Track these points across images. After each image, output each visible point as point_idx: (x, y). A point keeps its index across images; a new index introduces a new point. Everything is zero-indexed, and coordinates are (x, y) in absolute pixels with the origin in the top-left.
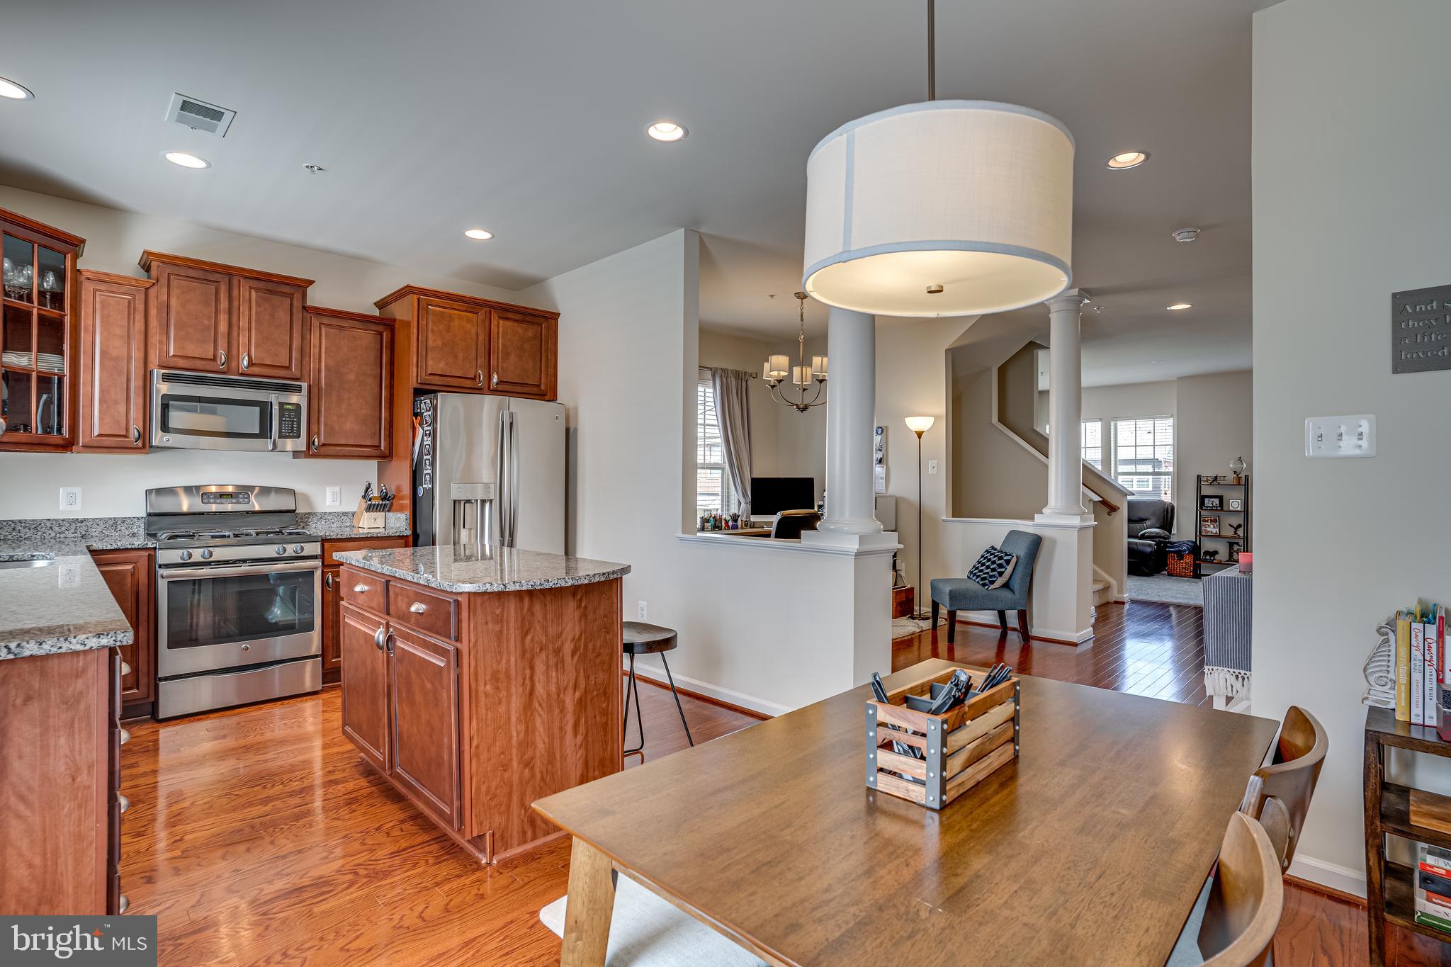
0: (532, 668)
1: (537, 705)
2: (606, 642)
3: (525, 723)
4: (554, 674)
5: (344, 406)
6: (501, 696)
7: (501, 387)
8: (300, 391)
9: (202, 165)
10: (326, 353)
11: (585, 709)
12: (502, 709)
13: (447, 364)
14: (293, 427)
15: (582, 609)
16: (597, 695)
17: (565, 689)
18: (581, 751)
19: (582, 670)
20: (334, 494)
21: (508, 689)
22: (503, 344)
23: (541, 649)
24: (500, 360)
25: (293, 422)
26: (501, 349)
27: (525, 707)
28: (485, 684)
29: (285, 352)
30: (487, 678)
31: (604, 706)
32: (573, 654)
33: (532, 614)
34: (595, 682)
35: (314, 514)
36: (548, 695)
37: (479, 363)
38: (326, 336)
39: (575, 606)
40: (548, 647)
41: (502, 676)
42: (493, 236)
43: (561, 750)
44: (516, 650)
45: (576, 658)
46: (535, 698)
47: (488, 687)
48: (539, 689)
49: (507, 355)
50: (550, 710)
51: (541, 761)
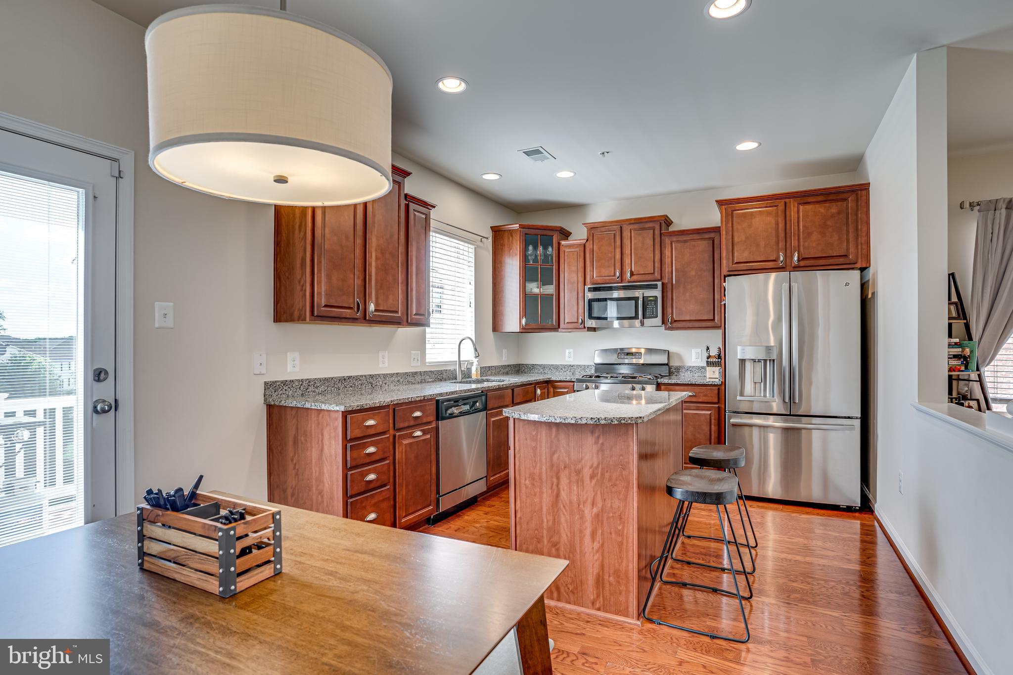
0: (558, 478)
1: (562, 506)
2: (622, 476)
3: (553, 515)
4: (575, 488)
5: (688, 294)
6: (536, 490)
7: (802, 263)
8: (657, 288)
9: (572, 174)
10: (675, 260)
11: (602, 524)
12: (537, 500)
13: (750, 253)
14: (653, 311)
15: (599, 445)
16: (613, 516)
17: (584, 503)
18: (598, 555)
19: (599, 493)
20: (697, 353)
21: (541, 488)
22: (804, 226)
23: (565, 467)
24: (801, 240)
25: (653, 308)
26: (801, 231)
27: (553, 504)
28: (525, 480)
29: (650, 264)
30: (527, 476)
31: (620, 528)
32: (592, 477)
33: (558, 440)
34: (611, 506)
35: (683, 367)
36: (571, 502)
37: (780, 246)
38: (675, 249)
39: (593, 441)
40: (571, 467)
41: (537, 478)
42: (760, 144)
43: (581, 547)
44: (546, 463)
45: (594, 481)
46: (560, 501)
47: (527, 482)
48: (563, 495)
49: (810, 234)
50: (572, 514)
51: (564, 548)
